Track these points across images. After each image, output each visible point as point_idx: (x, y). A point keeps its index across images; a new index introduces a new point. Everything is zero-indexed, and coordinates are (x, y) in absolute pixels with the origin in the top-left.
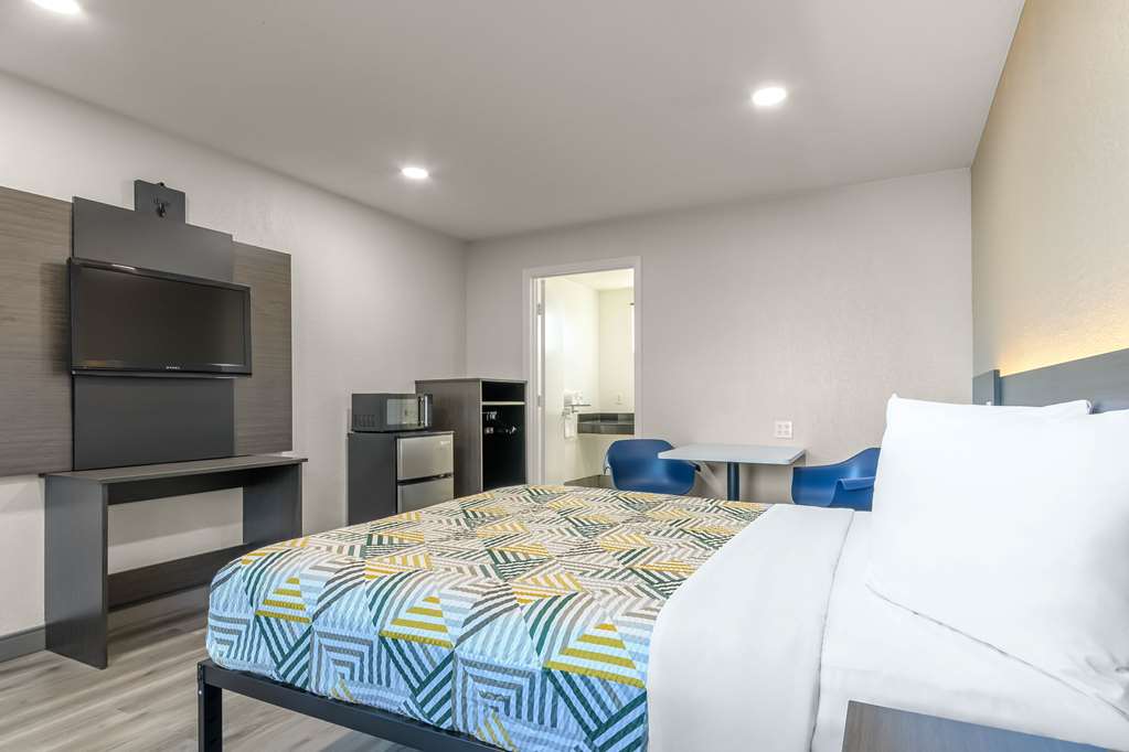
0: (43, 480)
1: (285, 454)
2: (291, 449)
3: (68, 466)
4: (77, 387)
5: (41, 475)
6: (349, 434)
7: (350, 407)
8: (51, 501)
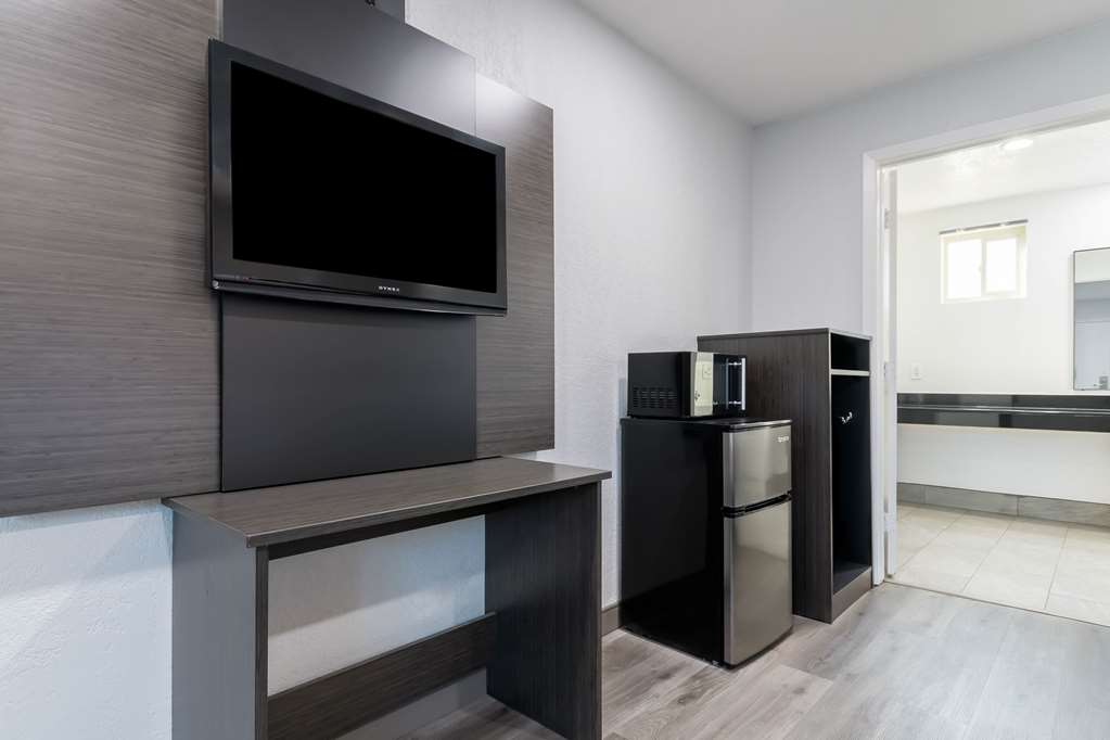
0: (169, 511)
1: (542, 456)
2: (551, 445)
3: (213, 482)
4: (225, 318)
5: (165, 501)
6: (622, 421)
7: (625, 376)
8: (183, 550)
